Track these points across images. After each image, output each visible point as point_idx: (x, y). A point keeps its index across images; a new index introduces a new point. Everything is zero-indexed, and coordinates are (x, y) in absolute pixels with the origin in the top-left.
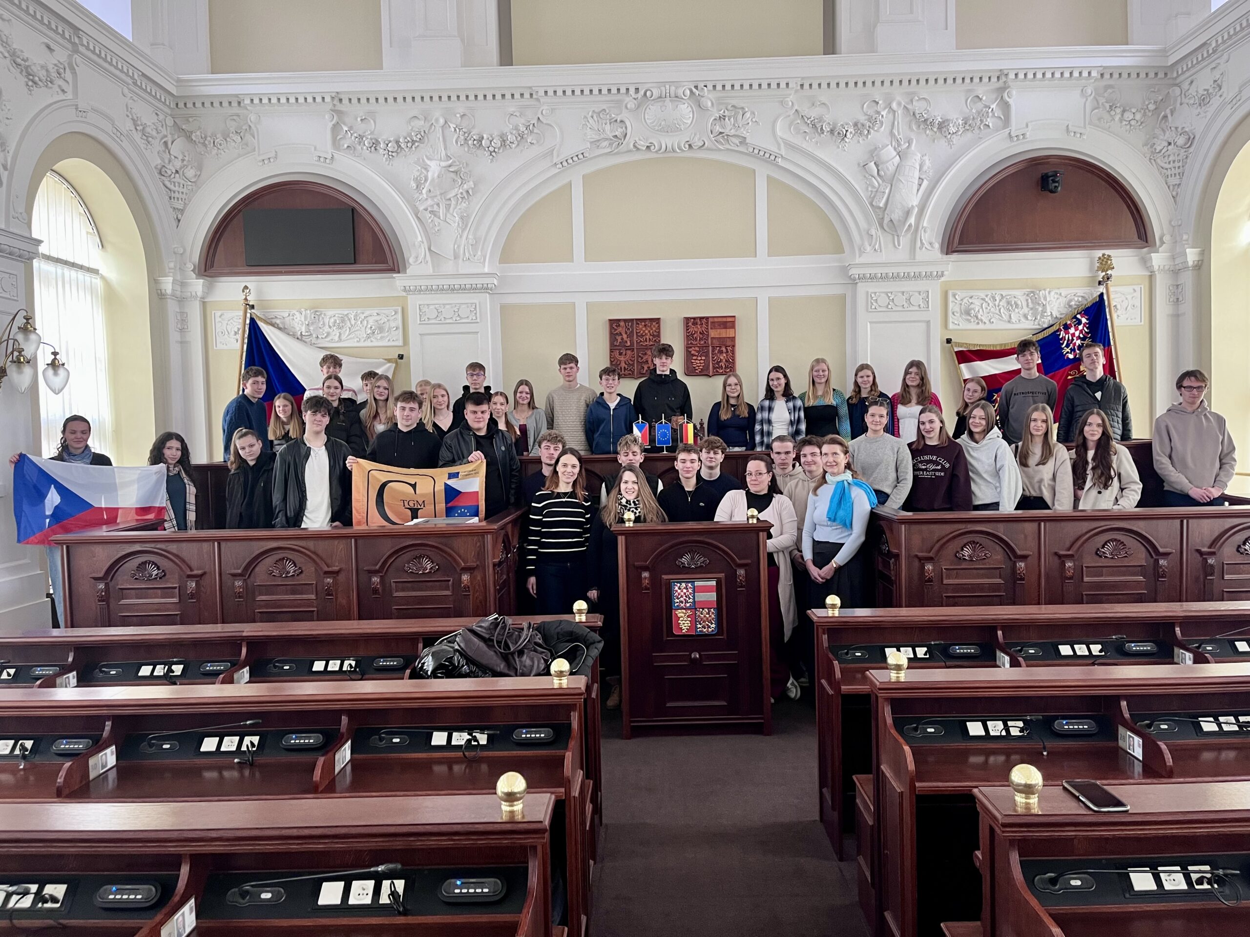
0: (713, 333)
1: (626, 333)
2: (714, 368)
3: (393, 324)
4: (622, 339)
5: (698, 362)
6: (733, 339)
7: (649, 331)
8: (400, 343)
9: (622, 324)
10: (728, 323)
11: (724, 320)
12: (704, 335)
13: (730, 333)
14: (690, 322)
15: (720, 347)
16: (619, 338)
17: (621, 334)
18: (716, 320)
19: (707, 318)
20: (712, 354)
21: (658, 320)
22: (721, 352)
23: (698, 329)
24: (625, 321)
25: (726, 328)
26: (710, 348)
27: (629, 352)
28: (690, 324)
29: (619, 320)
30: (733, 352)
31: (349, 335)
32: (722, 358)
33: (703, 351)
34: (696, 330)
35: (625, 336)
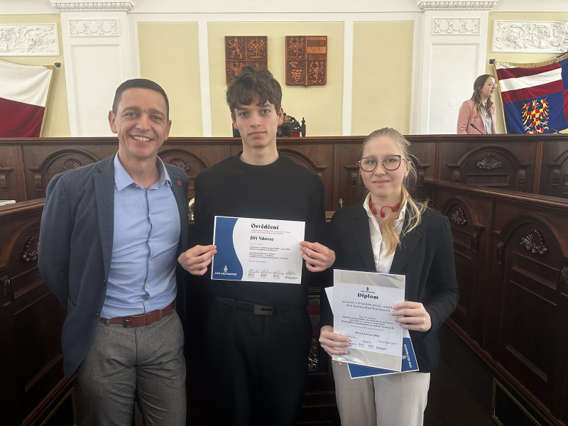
0: (309, 50)
1: (239, 48)
2: (309, 79)
3: (50, 38)
4: (236, 53)
5: (297, 74)
6: (325, 55)
7: (258, 47)
8: (57, 53)
9: (236, 40)
10: (321, 42)
11: (318, 39)
12: (302, 51)
13: (322, 50)
14: (290, 41)
15: (314, 62)
16: (233, 52)
17: (235, 49)
18: (311, 39)
19: (305, 37)
20: (308, 68)
21: (265, 38)
22: (315, 66)
23: (297, 46)
24: (238, 38)
25: (319, 45)
26: (307, 62)
27: (241, 64)
28: (291, 42)
29: (234, 37)
30: (325, 66)
31: (15, 46)
32: (315, 71)
33: (301, 64)
34: (295, 47)
35: (238, 50)
